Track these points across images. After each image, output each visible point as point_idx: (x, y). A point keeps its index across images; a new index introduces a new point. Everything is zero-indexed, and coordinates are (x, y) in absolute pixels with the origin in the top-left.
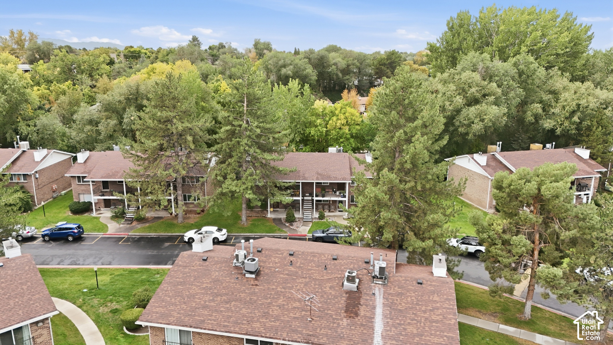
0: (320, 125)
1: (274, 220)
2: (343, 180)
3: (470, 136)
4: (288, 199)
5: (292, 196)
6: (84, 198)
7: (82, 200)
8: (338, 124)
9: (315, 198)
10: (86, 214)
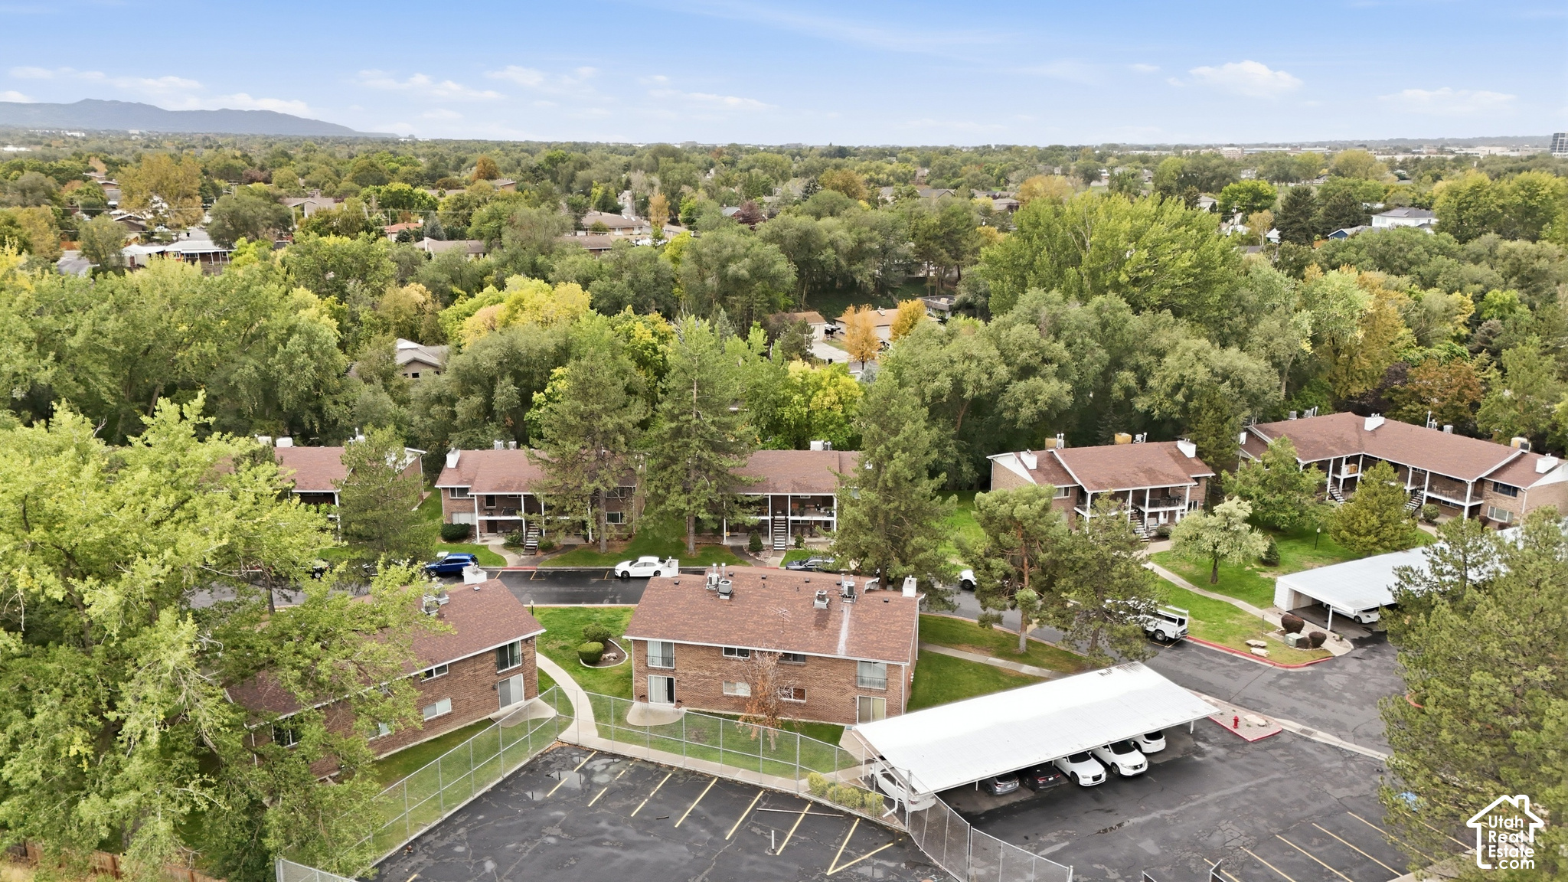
0: (799, 403)
1: (733, 548)
2: (829, 491)
3: (1019, 425)
4: (753, 519)
5: (759, 514)
6: (461, 519)
7: (455, 522)
8: (826, 403)
9: (790, 518)
10: (465, 542)
